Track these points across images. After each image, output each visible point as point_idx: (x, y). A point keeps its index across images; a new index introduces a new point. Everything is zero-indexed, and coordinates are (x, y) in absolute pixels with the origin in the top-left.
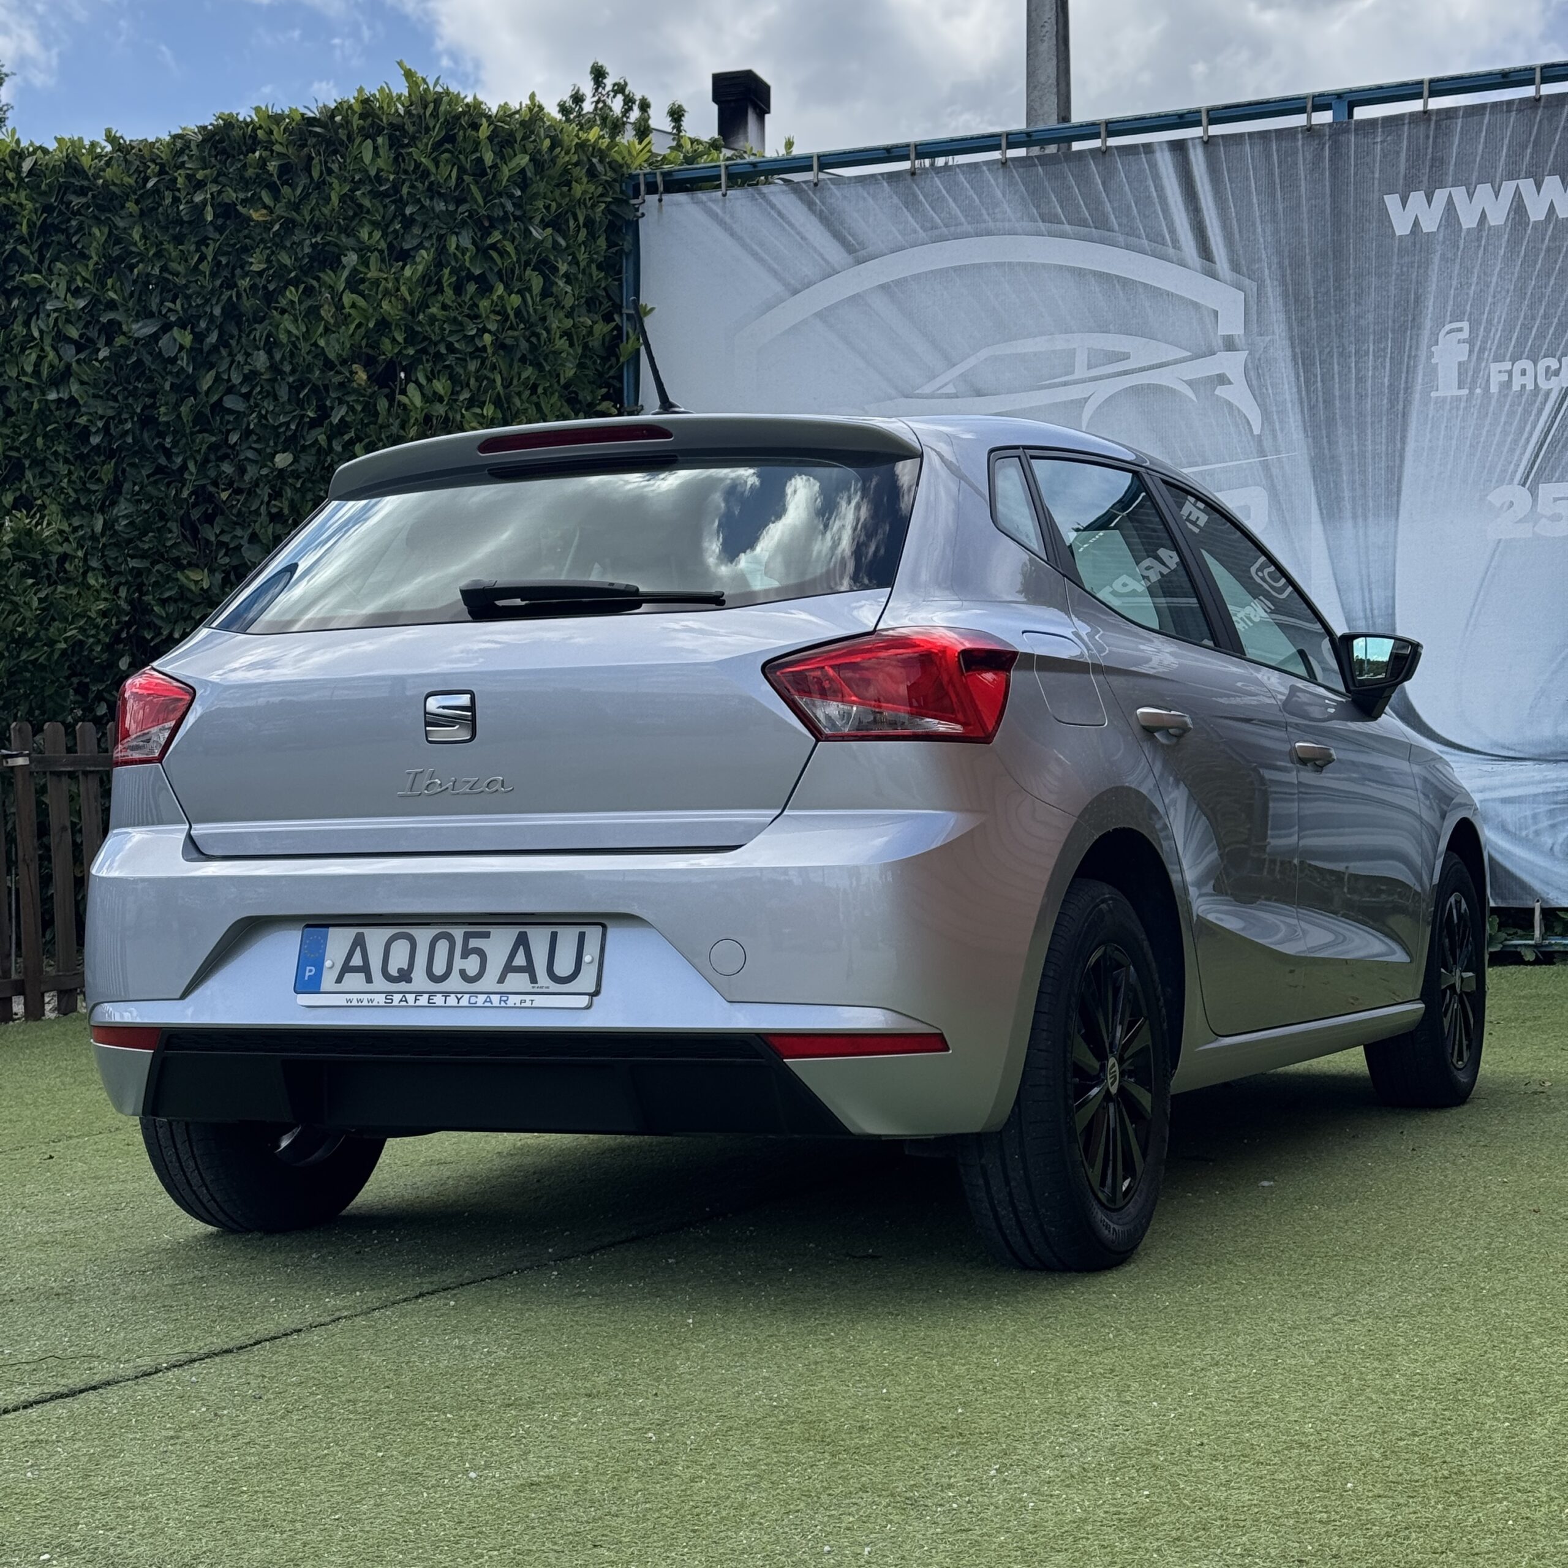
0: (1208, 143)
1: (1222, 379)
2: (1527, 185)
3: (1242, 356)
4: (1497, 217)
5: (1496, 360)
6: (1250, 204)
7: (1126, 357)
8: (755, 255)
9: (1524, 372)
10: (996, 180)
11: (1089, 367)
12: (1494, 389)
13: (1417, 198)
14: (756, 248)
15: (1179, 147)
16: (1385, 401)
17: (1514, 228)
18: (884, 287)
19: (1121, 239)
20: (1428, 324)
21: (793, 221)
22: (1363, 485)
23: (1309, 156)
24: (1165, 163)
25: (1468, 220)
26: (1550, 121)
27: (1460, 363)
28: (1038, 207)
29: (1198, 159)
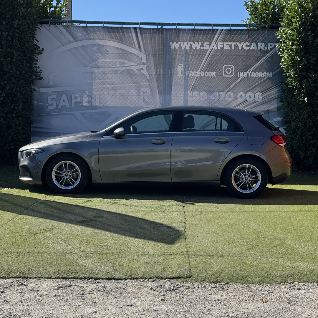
0: (140, 29)
1: (142, 69)
2: (192, 43)
3: (146, 66)
4: (188, 48)
5: (187, 71)
6: (147, 40)
7: (126, 64)
8: (55, 37)
9: (191, 73)
10: (102, 30)
11: (119, 65)
12: (187, 75)
13: (175, 43)
14: (56, 36)
15: (135, 29)
16: (169, 76)
17: (190, 50)
18: (81, 46)
19: (125, 43)
20: (176, 64)
21: (63, 32)
22: (166, 89)
23: (157, 33)
24: (133, 31)
25: (183, 48)
26: (196, 33)
27: (181, 71)
28: (110, 36)
29: (138, 31)
